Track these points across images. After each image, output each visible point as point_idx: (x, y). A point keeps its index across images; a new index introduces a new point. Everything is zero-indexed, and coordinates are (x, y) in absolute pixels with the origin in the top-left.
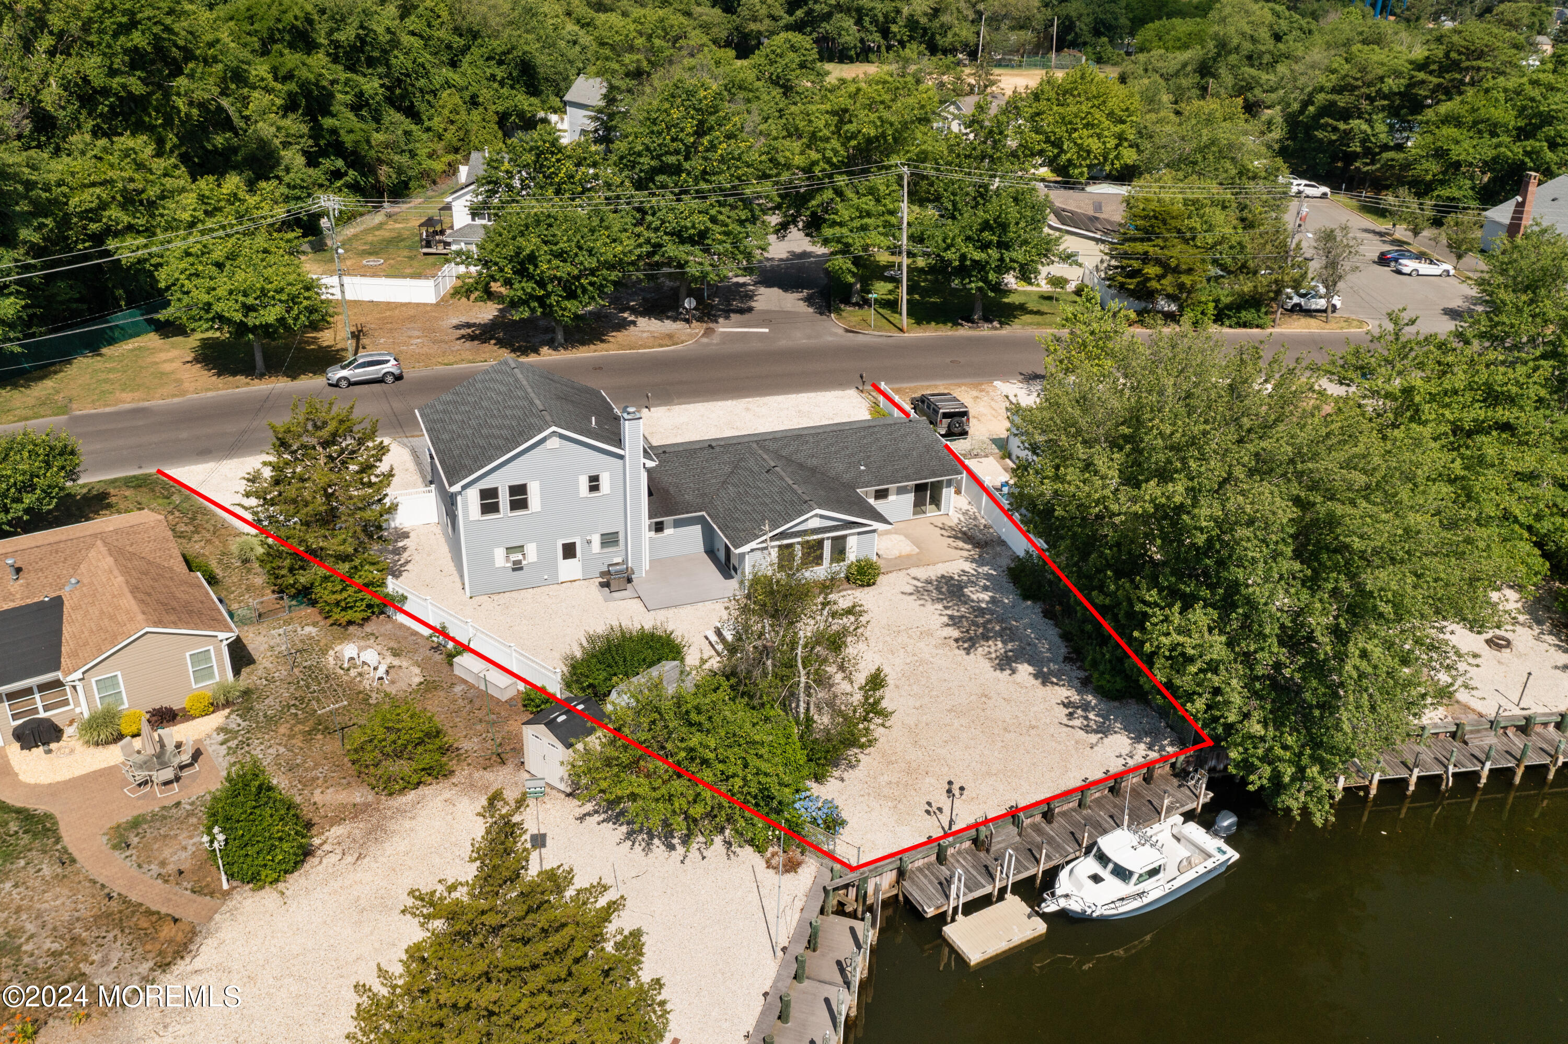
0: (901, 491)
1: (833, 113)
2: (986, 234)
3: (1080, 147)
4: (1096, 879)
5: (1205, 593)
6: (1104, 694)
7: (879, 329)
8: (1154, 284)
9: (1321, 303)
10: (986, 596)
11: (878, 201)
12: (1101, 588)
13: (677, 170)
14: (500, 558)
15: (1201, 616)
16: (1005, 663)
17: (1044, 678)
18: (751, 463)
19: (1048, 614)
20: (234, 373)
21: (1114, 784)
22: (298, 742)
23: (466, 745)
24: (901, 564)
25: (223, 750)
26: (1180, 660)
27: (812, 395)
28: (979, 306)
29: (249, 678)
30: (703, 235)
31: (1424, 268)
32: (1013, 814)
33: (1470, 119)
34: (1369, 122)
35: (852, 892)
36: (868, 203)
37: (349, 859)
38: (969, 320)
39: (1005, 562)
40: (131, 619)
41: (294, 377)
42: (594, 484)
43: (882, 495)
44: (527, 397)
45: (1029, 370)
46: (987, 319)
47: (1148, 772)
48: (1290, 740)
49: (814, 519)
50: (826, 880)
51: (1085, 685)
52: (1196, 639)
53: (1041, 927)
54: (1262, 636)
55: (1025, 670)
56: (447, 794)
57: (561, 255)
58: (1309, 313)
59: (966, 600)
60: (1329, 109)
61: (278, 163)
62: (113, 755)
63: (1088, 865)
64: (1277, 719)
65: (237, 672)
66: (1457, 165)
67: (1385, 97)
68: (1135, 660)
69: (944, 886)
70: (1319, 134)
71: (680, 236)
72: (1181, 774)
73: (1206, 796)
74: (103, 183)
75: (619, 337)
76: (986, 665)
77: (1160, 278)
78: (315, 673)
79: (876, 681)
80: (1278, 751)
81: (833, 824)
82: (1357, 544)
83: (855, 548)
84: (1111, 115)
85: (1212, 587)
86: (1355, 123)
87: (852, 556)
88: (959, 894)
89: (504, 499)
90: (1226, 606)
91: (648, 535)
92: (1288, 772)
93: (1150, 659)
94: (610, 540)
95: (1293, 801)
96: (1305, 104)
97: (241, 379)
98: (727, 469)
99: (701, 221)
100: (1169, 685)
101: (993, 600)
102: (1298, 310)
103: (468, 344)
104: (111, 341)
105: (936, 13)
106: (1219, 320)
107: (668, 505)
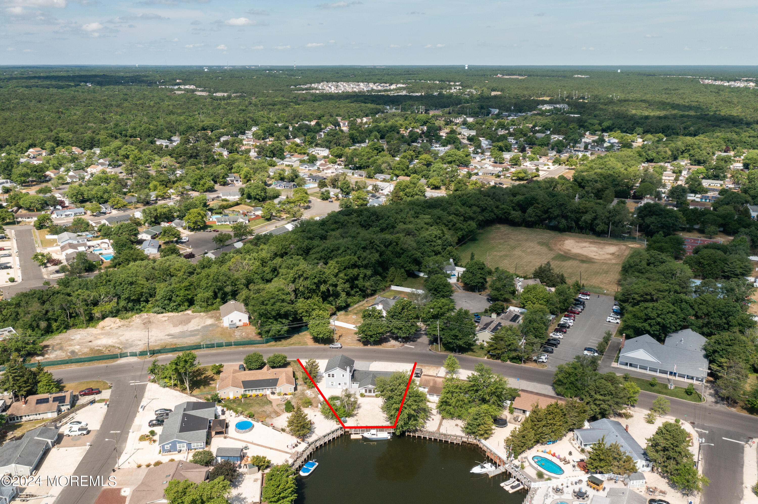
7: (436, 350)
8: (491, 351)
14: (330, 383)
20: (316, 342)
28: (457, 349)
29: (296, 392)
38: (455, 352)
40: (285, 382)
41: (325, 344)
42: (343, 376)
44: (338, 362)
46: (459, 352)
49: (370, 386)
50: (341, 427)
53: (361, 437)
62: (279, 397)
65: (295, 391)
69: (354, 431)
75: (384, 344)
77: (493, 350)
78: (303, 393)
81: (347, 421)
88: (356, 432)
89: (331, 376)
91: (351, 384)
94: (345, 384)
97: (317, 344)
99: (401, 326)
103: (357, 342)
104: (301, 332)
105: (595, 219)
106: (510, 360)
107: (355, 380)
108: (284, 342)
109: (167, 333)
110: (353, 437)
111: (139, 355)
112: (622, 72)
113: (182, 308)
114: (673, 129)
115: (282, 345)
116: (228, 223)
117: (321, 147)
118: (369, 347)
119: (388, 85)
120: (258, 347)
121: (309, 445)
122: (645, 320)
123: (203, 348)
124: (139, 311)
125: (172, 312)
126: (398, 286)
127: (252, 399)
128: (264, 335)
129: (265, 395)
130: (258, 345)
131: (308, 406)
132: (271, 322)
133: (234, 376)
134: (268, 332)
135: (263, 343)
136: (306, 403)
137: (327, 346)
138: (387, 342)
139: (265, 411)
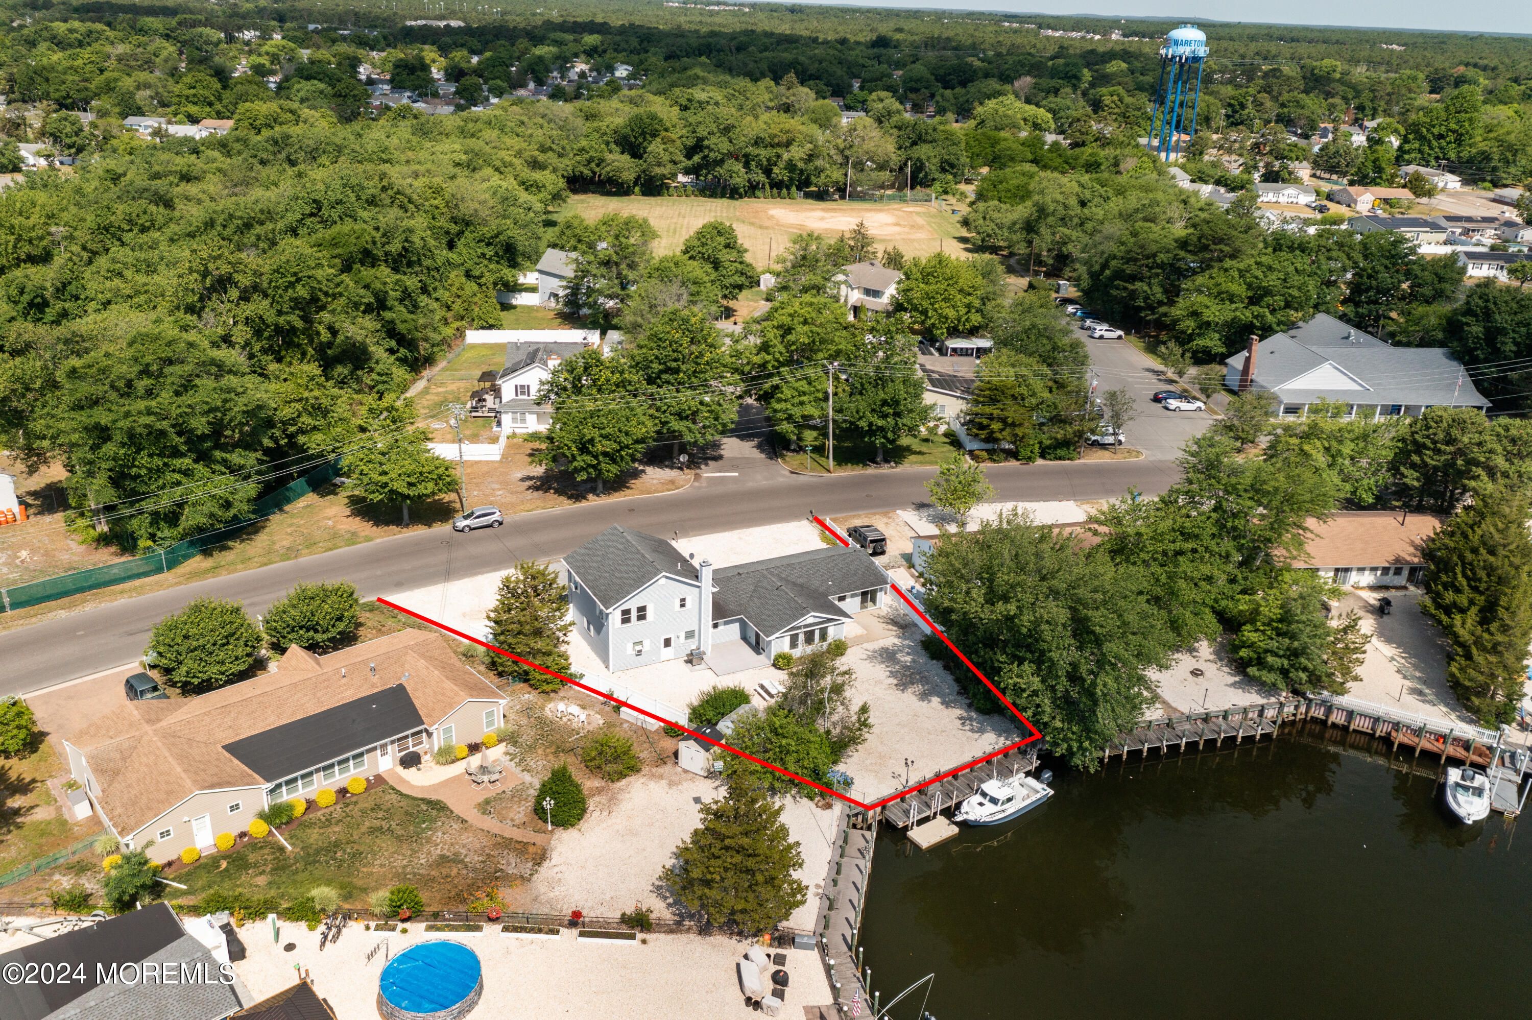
0: (853, 596)
1: (779, 327)
2: (885, 408)
3: (940, 315)
4: (981, 804)
5: (1029, 655)
6: (982, 711)
7: (813, 470)
8: (998, 435)
9: (1110, 439)
10: (909, 658)
11: (810, 383)
12: (976, 652)
13: (677, 371)
14: (630, 649)
15: (1027, 668)
16: (924, 697)
17: (946, 704)
18: (765, 584)
19: (946, 668)
20: (387, 524)
21: (988, 759)
22: (551, 757)
23: (642, 755)
24: (859, 640)
25: (513, 764)
26: (1018, 691)
27: (779, 525)
28: (880, 453)
30: (695, 413)
31: (1184, 406)
32: (938, 777)
33: (1215, 291)
34: (1149, 284)
35: (860, 818)
36: (803, 385)
37: (605, 813)
39: (919, 637)
40: (457, 694)
41: (429, 525)
42: (683, 603)
43: (842, 599)
44: (638, 552)
45: (918, 501)
46: (887, 461)
47: (1005, 752)
48: (1074, 729)
49: (809, 619)
50: (847, 811)
51: (970, 706)
52: (1025, 680)
53: (955, 830)
54: (1058, 677)
55: (936, 700)
56: (642, 780)
57: (606, 437)
58: (1104, 446)
59: (898, 662)
60: (1119, 275)
61: (370, 359)
62: (453, 770)
63: (978, 798)
64: (1068, 719)
66: (1208, 324)
67: (1158, 266)
68: (995, 691)
69: (907, 813)
70: (1114, 292)
71: (680, 416)
72: (1023, 753)
73: (1036, 763)
74: (301, 400)
75: (635, 483)
76: (914, 699)
77: (1001, 430)
78: (542, 722)
79: (864, 709)
80: (1070, 735)
81: (848, 783)
82: (1098, 629)
83: (832, 634)
84: (961, 291)
85: (1032, 652)
86: (1138, 285)
87: (830, 640)
88: (914, 816)
89: (634, 615)
90: (1039, 662)
91: (711, 629)
92: (1075, 745)
93: (1003, 691)
94: (690, 635)
95: (1077, 761)
96: (1105, 266)
97: (393, 528)
98: (752, 588)
99: (694, 404)
100: (1014, 704)
101: (914, 661)
102: (1095, 444)
103: (536, 494)
104: (289, 501)
105: (810, 158)
106: (1043, 456)
107: (720, 612)
110: (922, 837)
115: (246, 560)
118: (594, 502)
120: (140, 591)
126: (491, 327)
127: (329, 821)
128: (152, 537)
129: (379, 779)
130: (137, 582)
131: (633, 769)
132: (187, 473)
133: (170, 736)
134: (172, 517)
135: (159, 570)
136: (616, 758)
137: (441, 529)
138: (636, 474)
139: (456, 860)
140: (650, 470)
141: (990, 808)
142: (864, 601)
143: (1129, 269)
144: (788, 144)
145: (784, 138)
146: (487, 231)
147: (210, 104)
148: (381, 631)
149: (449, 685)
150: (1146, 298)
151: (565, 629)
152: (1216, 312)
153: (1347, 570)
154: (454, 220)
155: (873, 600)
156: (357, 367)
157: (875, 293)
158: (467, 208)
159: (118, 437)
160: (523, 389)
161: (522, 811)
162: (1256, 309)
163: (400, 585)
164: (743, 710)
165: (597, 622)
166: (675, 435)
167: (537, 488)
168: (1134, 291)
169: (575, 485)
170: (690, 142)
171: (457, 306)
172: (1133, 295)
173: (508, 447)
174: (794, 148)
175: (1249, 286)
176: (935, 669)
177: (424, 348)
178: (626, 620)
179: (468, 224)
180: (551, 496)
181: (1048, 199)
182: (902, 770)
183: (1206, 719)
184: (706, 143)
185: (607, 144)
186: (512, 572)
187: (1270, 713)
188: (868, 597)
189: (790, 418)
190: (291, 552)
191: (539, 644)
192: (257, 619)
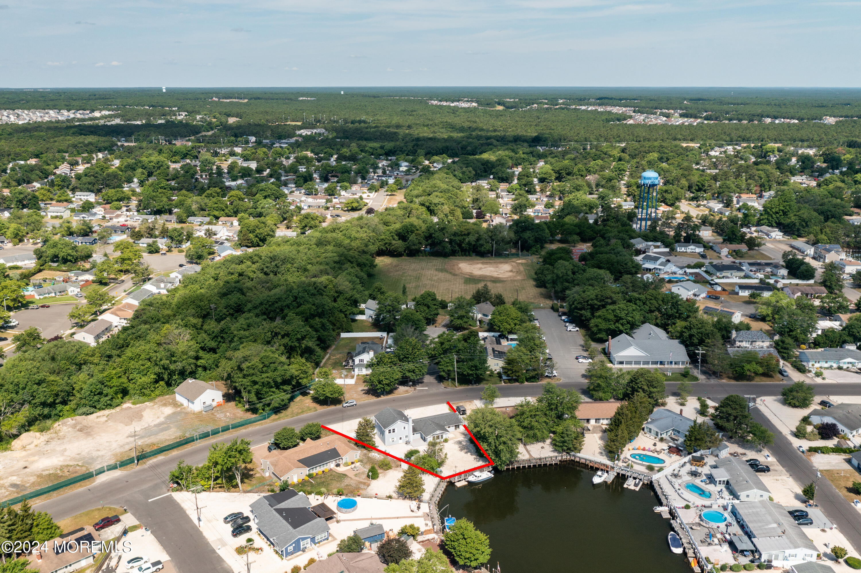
0: (452, 426)
2: (472, 368)
6: (480, 456)
7: (451, 386)
13: (408, 358)
14: (391, 440)
16: (466, 453)
17: (472, 455)
18: (427, 423)
20: (323, 405)
21: (478, 467)
22: (371, 465)
23: (392, 465)
24: (452, 439)
25: (362, 466)
28: (474, 381)
29: (361, 458)
30: (414, 370)
31: (584, 361)
32: (464, 471)
35: (443, 479)
36: (447, 361)
39: (468, 438)
40: (348, 450)
41: (335, 406)
42: (405, 428)
43: (449, 427)
44: (393, 414)
45: (481, 397)
46: (475, 383)
47: (483, 466)
49: (438, 432)
50: (440, 478)
51: (477, 456)
53: (467, 483)
55: (469, 454)
56: (392, 471)
57: (386, 379)
58: (549, 377)
59: (462, 444)
62: (348, 468)
63: (473, 476)
69: (455, 479)
71: (409, 371)
72: (488, 467)
73: (491, 469)
75: (396, 392)
76: (464, 453)
78: (369, 457)
79: (446, 454)
81: (441, 472)
83: (445, 437)
84: (512, 319)
86: (583, 312)
88: (457, 480)
89: (392, 431)
91: (412, 435)
94: (406, 437)
95: (502, 469)
97: (326, 406)
98: (424, 424)
100: (485, 455)
101: (466, 444)
103: (365, 395)
105: (478, 240)
106: (527, 381)
107: (415, 430)
108: (284, 413)
109: (126, 435)
110: (458, 485)
111: (120, 466)
112: (346, 94)
113: (116, 401)
114: (452, 150)
115: (287, 416)
116: (53, 295)
117: (81, 191)
118: (383, 398)
119: (88, 112)
121: (429, 503)
122: (617, 321)
123: (197, 439)
124: (57, 417)
125: (103, 409)
126: (349, 332)
127: (321, 478)
128: (263, 410)
129: (331, 470)
130: (260, 422)
131: (390, 468)
132: (273, 392)
133: (285, 457)
134: (269, 405)
135: (265, 419)
136: (386, 465)
137: (339, 407)
138: (396, 389)
139: (350, 485)
140: (400, 387)
141: (475, 478)
142: (456, 429)
143: (579, 306)
144: (468, 234)
145: (466, 232)
146: (348, 296)
147: (223, 210)
148: (326, 435)
149: (346, 448)
150: (585, 317)
151: (374, 434)
152: (604, 325)
153: (599, 419)
154: (337, 292)
155: (458, 427)
156: (311, 354)
157: (486, 316)
158: (340, 288)
159: (260, 384)
160: (362, 361)
161: (365, 476)
162: (617, 324)
163: (329, 423)
164: (418, 454)
165: (382, 433)
166: (407, 377)
167: (366, 393)
168: (581, 314)
169: (377, 393)
170: (427, 235)
171: (338, 325)
172: (581, 315)
173: (357, 379)
174: (470, 236)
175: (615, 316)
176: (471, 446)
177: (328, 342)
178: (390, 432)
179: (341, 293)
180: (370, 396)
181: (560, 272)
182: (454, 469)
183: (540, 459)
184: (433, 235)
185: (392, 236)
186: (360, 420)
187: (560, 458)
188: (457, 427)
189: (444, 371)
190: (298, 414)
191: (368, 439)
192: (297, 431)
